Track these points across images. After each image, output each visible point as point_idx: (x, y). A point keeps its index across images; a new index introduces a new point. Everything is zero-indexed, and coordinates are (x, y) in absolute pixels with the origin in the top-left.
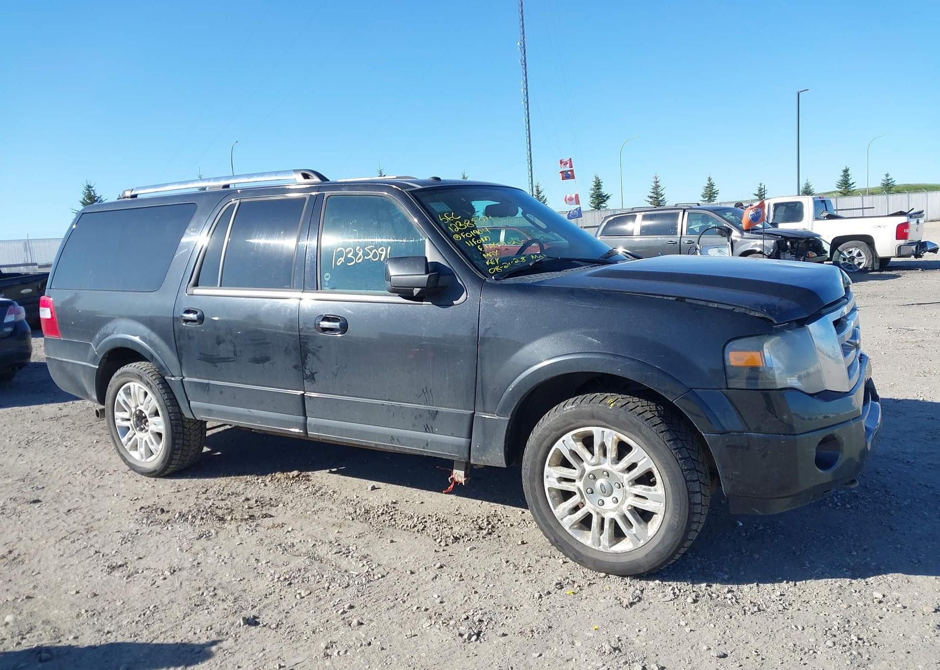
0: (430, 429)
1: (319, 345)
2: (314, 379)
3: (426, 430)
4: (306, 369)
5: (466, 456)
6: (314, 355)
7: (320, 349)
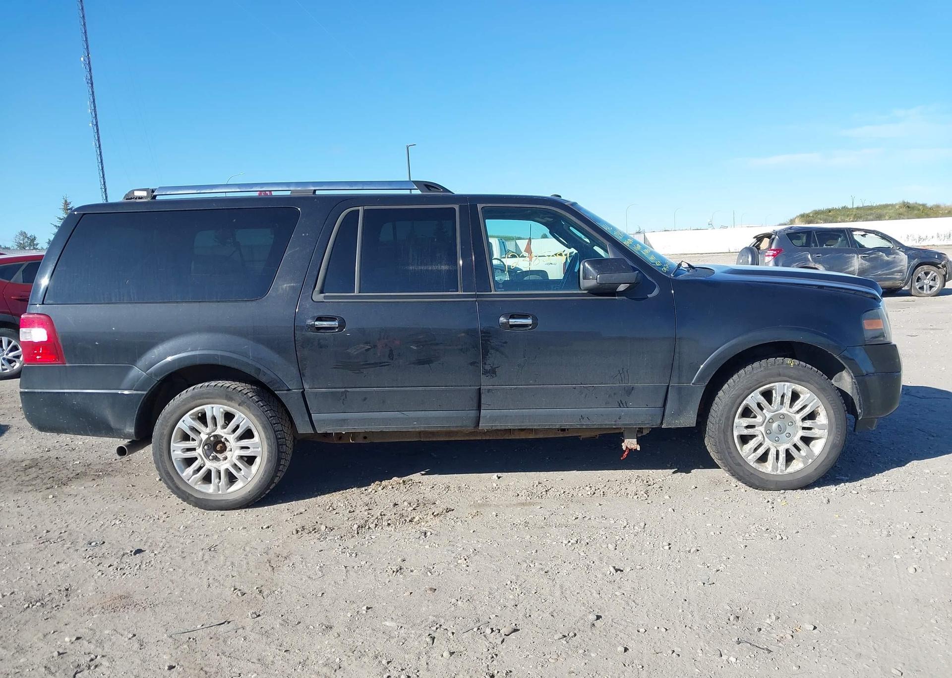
0: (624, 404)
1: (503, 341)
2: (494, 372)
3: (620, 405)
4: (485, 364)
5: (659, 422)
6: (497, 350)
7: (505, 344)
